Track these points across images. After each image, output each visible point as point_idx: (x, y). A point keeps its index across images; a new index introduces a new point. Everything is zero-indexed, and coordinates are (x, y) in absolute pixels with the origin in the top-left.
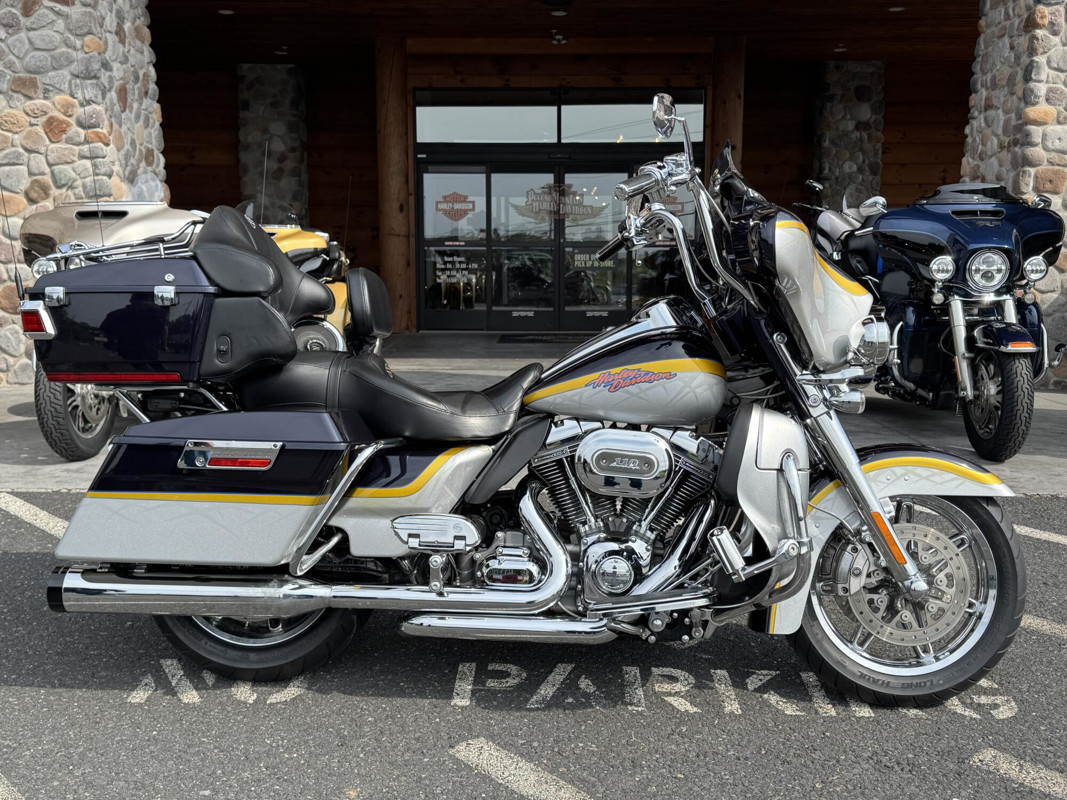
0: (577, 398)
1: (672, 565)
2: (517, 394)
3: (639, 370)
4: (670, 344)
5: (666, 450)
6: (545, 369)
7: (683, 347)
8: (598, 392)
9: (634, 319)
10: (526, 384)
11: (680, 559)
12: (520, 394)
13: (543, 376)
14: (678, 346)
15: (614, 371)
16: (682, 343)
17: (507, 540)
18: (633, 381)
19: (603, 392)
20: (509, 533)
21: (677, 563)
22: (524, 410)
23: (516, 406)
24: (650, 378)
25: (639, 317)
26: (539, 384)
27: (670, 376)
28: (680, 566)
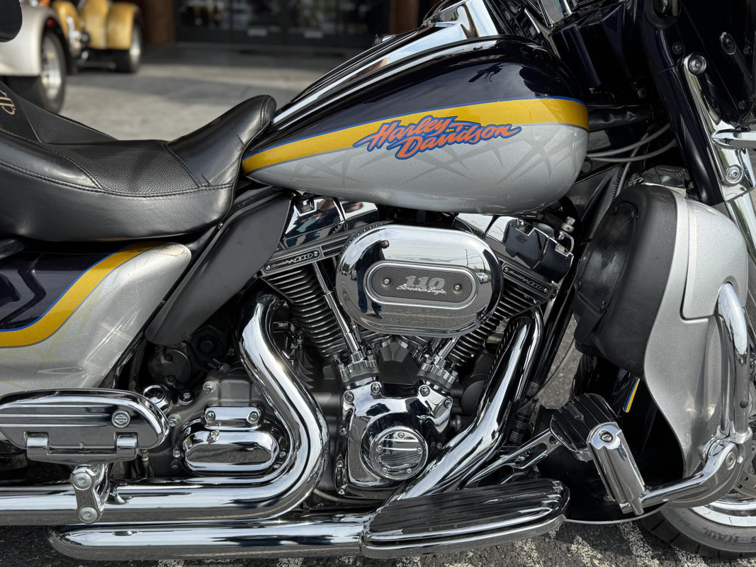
0: (338, 167)
1: (487, 430)
2: (230, 155)
3: (453, 119)
4: (496, 70)
5: (486, 253)
6: (279, 107)
7: (522, 73)
8: (376, 159)
9: (428, 23)
10: (246, 137)
11: (499, 420)
12: (237, 154)
13: (277, 119)
14: (512, 74)
15: (406, 119)
16: (520, 68)
17: (224, 393)
18: (442, 140)
19: (385, 156)
20: (226, 382)
21: (496, 427)
22: (244, 180)
23: (229, 175)
24: (472, 132)
25: (437, 19)
26: (270, 136)
27: (510, 131)
28: (500, 431)
